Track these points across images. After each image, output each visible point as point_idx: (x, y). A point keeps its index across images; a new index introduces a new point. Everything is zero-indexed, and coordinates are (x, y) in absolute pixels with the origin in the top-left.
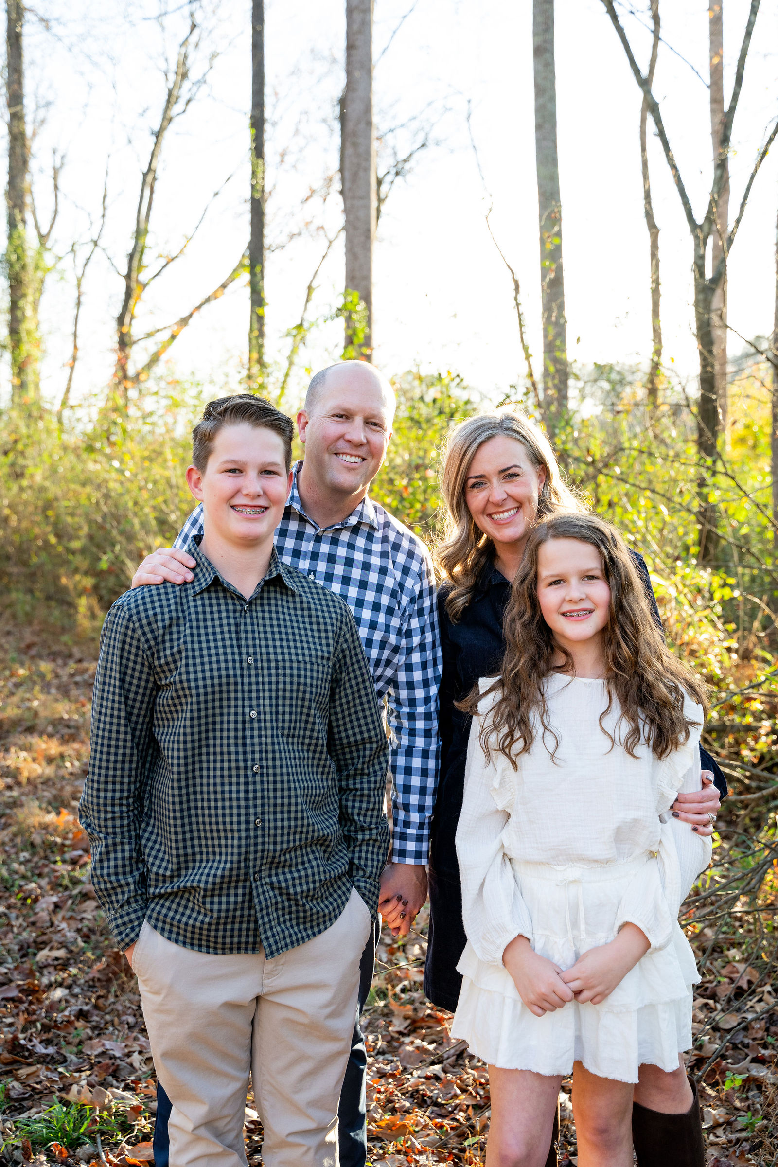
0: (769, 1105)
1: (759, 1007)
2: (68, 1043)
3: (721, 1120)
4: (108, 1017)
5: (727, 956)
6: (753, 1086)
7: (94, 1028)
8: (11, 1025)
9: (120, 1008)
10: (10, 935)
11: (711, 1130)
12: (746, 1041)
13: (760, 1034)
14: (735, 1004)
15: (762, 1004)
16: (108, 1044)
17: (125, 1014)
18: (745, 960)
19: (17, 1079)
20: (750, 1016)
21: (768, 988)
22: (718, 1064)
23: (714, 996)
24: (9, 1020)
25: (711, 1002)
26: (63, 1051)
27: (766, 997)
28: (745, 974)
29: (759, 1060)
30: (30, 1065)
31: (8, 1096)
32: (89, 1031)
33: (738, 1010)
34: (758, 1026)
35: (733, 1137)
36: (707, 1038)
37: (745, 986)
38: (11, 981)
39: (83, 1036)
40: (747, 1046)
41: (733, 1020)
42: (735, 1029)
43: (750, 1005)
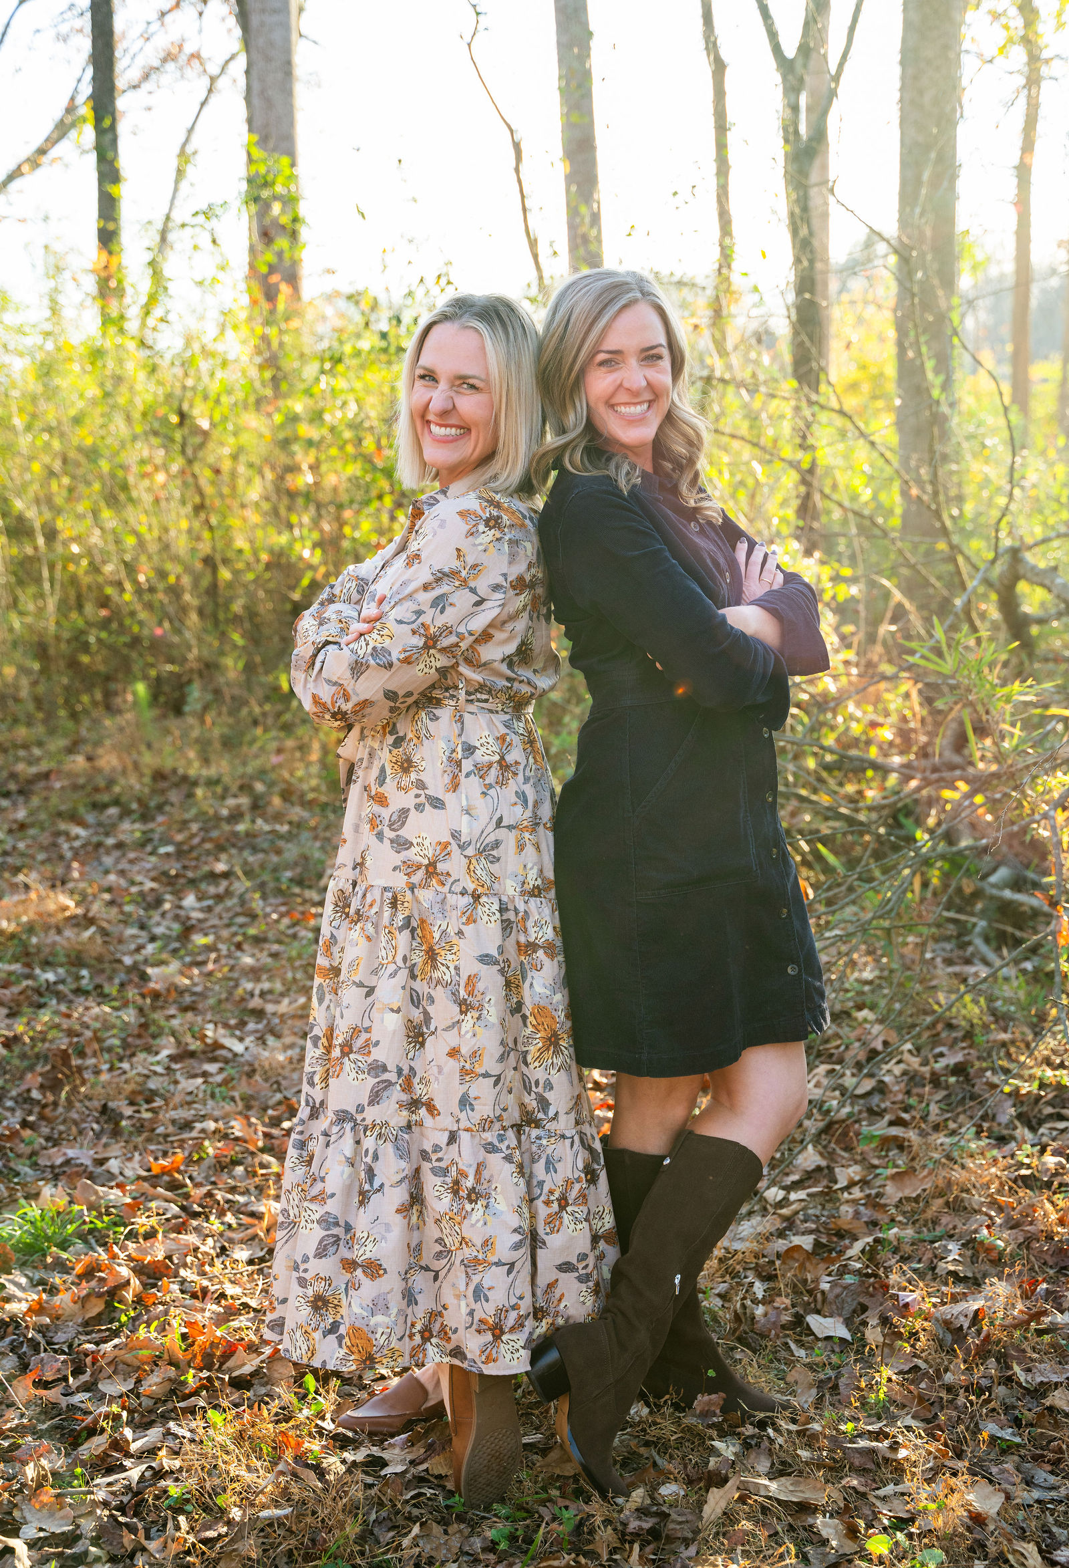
0: (913, 1159)
1: (898, 1070)
2: (19, 1156)
3: (857, 1178)
4: (62, 1128)
5: (856, 1019)
6: (892, 1145)
7: (48, 1139)
9: (75, 1116)
11: (847, 1188)
12: (883, 1106)
13: (900, 1097)
14: (867, 1068)
15: (902, 1066)
16: (71, 1153)
17: (84, 1121)
18: (881, 1021)
20: (887, 1079)
21: (908, 1046)
22: (850, 1126)
23: (840, 1061)
25: (838, 1067)
26: (12, 1165)
27: (906, 1056)
28: (877, 1035)
29: (900, 1122)
32: (42, 1141)
33: (871, 1075)
34: (896, 1088)
35: (873, 1192)
36: (832, 1103)
37: (880, 1047)
39: (36, 1147)
40: (885, 1110)
41: (868, 1085)
42: (868, 1094)
43: (885, 1067)
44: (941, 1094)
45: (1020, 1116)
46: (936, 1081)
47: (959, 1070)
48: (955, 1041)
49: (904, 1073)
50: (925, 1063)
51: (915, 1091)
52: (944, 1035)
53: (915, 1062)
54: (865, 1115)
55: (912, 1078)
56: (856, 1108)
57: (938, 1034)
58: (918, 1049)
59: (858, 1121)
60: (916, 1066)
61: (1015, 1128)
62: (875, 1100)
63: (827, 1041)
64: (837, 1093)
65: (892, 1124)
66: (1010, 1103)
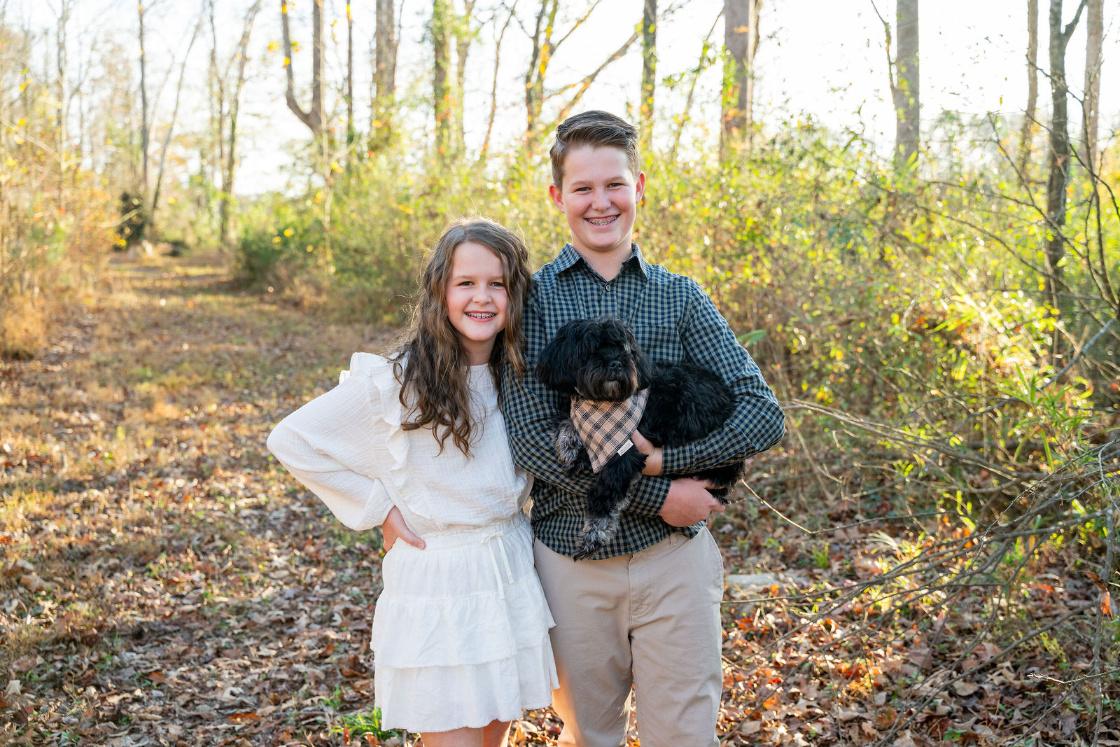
1: (997, 681)
6: (972, 741)
8: (356, 649)
10: (368, 583)
12: (977, 707)
13: (993, 702)
14: (977, 677)
15: (1001, 678)
19: (353, 688)
20: (986, 687)
21: (1008, 664)
22: (946, 721)
23: (959, 669)
24: (355, 646)
27: (1005, 671)
28: (990, 651)
29: (986, 722)
30: (365, 678)
31: (343, 700)
33: (978, 682)
34: (993, 695)
36: (940, 701)
38: (363, 617)
40: (977, 711)
41: (971, 689)
42: (970, 696)
43: (990, 677)
44: (1026, 703)
45: (1079, 731)
46: (1022, 692)
47: (1042, 686)
48: (1048, 663)
49: (1003, 684)
50: (1017, 678)
51: (1006, 698)
52: (1039, 658)
53: (1010, 676)
54: (960, 714)
55: (1007, 688)
56: (955, 707)
57: (1034, 657)
58: (1016, 668)
59: (955, 717)
60: (1011, 680)
61: (1073, 740)
62: (973, 702)
63: (954, 651)
64: (946, 693)
65: (977, 722)
66: (1074, 719)
